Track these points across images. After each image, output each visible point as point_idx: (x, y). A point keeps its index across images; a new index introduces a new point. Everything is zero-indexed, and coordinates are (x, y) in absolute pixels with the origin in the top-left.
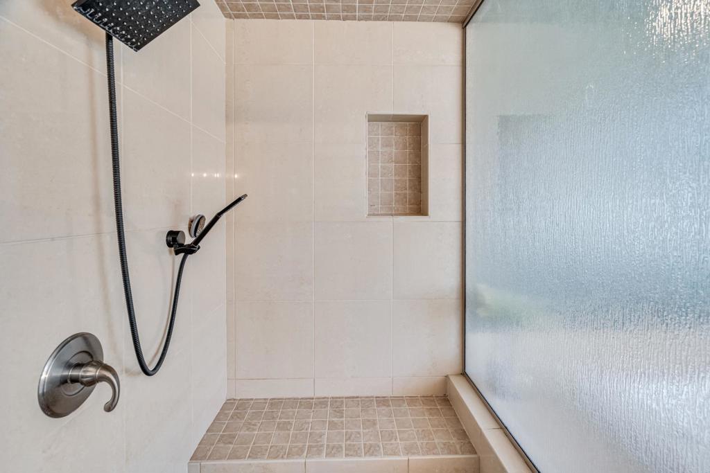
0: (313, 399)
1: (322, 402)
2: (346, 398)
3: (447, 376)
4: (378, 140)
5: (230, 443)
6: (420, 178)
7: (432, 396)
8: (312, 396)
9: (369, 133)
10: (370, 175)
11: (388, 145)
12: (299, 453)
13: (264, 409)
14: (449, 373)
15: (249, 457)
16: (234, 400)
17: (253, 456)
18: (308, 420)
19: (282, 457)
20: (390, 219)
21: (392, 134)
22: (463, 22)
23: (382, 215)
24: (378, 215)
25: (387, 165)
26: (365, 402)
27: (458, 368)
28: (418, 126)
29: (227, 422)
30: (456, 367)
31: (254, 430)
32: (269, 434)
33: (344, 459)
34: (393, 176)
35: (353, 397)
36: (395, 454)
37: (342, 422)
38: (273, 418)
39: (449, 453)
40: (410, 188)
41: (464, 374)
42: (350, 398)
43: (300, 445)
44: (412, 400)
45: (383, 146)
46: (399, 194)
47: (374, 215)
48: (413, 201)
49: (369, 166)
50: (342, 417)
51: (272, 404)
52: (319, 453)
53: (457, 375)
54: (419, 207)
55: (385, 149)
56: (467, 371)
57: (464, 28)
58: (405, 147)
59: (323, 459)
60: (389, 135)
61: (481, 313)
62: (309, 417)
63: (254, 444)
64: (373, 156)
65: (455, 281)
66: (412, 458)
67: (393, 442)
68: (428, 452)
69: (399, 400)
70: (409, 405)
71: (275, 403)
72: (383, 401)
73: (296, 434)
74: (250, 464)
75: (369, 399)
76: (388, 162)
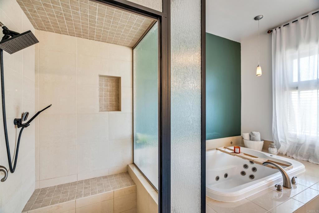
0: (76, 182)
1: (81, 182)
2: (91, 179)
3: (128, 165)
4: (103, 84)
5: (42, 203)
6: (119, 98)
7: (123, 173)
8: (76, 181)
9: (100, 81)
10: (100, 96)
11: (107, 86)
12: (73, 198)
13: (55, 189)
14: (128, 164)
15: (51, 204)
16: (39, 189)
17: (53, 203)
18: (75, 189)
19: (66, 201)
20: (107, 112)
21: (108, 82)
22: (133, 48)
23: (104, 111)
24: (103, 111)
25: (106, 93)
26: (98, 179)
27: (131, 162)
28: (117, 80)
29: (37, 197)
30: (131, 161)
31: (51, 196)
32: (59, 196)
33: (91, 196)
34: (109, 98)
35: (94, 178)
36: (109, 190)
37: (89, 186)
38: (60, 191)
39: (127, 186)
40: (115, 101)
41: (133, 163)
42: (92, 179)
43: (73, 196)
44: (116, 175)
45: (105, 86)
46: (111, 104)
47: (101, 111)
48: (116, 106)
49: (100, 93)
50: (89, 185)
51: (58, 187)
52: (81, 196)
53: (132, 164)
54: (118, 108)
55: (106, 87)
56: (135, 162)
57: (133, 50)
58: (113, 87)
59: (83, 198)
60: (107, 82)
61: (138, 142)
62: (76, 188)
63: (52, 200)
64: (101, 90)
65: (130, 133)
66: (115, 190)
67: (109, 187)
68: (121, 187)
69: (111, 176)
70: (114, 176)
71: (59, 186)
72: (105, 177)
73: (71, 194)
74: (52, 207)
75: (100, 178)
76: (107, 92)
